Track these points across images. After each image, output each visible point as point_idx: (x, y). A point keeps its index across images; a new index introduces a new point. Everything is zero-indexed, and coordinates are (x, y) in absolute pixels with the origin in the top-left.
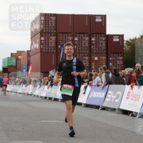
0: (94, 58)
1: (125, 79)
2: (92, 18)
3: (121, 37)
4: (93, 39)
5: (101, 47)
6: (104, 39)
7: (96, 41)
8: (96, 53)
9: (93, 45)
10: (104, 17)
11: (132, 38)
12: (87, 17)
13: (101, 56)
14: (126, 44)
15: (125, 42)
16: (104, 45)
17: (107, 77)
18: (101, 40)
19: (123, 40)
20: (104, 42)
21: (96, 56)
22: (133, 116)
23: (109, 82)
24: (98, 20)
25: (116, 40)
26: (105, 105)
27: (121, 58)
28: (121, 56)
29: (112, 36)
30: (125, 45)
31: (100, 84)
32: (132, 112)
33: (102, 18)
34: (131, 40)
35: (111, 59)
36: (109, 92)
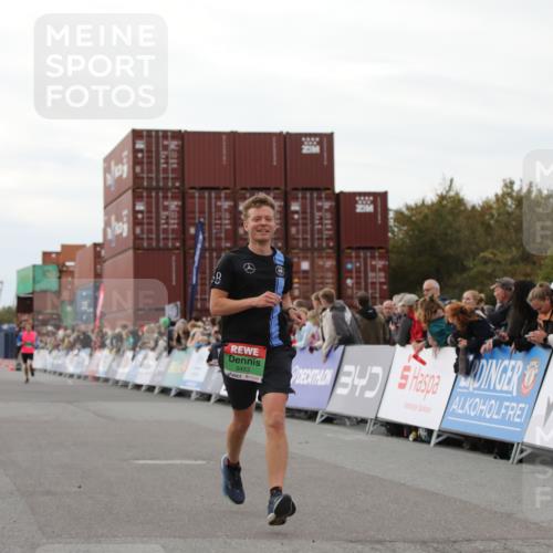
0: (299, 265)
1: (392, 327)
2: (290, 142)
3: (380, 198)
4: (295, 207)
5: (320, 231)
6: (327, 205)
7: (304, 211)
8: (305, 249)
9: (296, 224)
10: (326, 141)
11: (412, 203)
12: (274, 139)
13: (321, 257)
14: (396, 220)
15: (391, 215)
16: (328, 223)
17: (338, 322)
18: (320, 209)
19: (385, 209)
20: (328, 215)
21: (305, 258)
22: (418, 439)
23: (346, 339)
24: (310, 149)
25: (364, 208)
26: (334, 407)
27: (380, 264)
28: (381, 257)
29: (352, 198)
30: (391, 222)
31: (318, 343)
32: (416, 429)
33: (320, 144)
34: (408, 208)
35: (349, 266)
36: (346, 368)
